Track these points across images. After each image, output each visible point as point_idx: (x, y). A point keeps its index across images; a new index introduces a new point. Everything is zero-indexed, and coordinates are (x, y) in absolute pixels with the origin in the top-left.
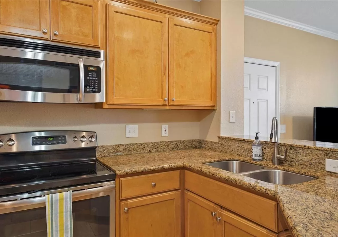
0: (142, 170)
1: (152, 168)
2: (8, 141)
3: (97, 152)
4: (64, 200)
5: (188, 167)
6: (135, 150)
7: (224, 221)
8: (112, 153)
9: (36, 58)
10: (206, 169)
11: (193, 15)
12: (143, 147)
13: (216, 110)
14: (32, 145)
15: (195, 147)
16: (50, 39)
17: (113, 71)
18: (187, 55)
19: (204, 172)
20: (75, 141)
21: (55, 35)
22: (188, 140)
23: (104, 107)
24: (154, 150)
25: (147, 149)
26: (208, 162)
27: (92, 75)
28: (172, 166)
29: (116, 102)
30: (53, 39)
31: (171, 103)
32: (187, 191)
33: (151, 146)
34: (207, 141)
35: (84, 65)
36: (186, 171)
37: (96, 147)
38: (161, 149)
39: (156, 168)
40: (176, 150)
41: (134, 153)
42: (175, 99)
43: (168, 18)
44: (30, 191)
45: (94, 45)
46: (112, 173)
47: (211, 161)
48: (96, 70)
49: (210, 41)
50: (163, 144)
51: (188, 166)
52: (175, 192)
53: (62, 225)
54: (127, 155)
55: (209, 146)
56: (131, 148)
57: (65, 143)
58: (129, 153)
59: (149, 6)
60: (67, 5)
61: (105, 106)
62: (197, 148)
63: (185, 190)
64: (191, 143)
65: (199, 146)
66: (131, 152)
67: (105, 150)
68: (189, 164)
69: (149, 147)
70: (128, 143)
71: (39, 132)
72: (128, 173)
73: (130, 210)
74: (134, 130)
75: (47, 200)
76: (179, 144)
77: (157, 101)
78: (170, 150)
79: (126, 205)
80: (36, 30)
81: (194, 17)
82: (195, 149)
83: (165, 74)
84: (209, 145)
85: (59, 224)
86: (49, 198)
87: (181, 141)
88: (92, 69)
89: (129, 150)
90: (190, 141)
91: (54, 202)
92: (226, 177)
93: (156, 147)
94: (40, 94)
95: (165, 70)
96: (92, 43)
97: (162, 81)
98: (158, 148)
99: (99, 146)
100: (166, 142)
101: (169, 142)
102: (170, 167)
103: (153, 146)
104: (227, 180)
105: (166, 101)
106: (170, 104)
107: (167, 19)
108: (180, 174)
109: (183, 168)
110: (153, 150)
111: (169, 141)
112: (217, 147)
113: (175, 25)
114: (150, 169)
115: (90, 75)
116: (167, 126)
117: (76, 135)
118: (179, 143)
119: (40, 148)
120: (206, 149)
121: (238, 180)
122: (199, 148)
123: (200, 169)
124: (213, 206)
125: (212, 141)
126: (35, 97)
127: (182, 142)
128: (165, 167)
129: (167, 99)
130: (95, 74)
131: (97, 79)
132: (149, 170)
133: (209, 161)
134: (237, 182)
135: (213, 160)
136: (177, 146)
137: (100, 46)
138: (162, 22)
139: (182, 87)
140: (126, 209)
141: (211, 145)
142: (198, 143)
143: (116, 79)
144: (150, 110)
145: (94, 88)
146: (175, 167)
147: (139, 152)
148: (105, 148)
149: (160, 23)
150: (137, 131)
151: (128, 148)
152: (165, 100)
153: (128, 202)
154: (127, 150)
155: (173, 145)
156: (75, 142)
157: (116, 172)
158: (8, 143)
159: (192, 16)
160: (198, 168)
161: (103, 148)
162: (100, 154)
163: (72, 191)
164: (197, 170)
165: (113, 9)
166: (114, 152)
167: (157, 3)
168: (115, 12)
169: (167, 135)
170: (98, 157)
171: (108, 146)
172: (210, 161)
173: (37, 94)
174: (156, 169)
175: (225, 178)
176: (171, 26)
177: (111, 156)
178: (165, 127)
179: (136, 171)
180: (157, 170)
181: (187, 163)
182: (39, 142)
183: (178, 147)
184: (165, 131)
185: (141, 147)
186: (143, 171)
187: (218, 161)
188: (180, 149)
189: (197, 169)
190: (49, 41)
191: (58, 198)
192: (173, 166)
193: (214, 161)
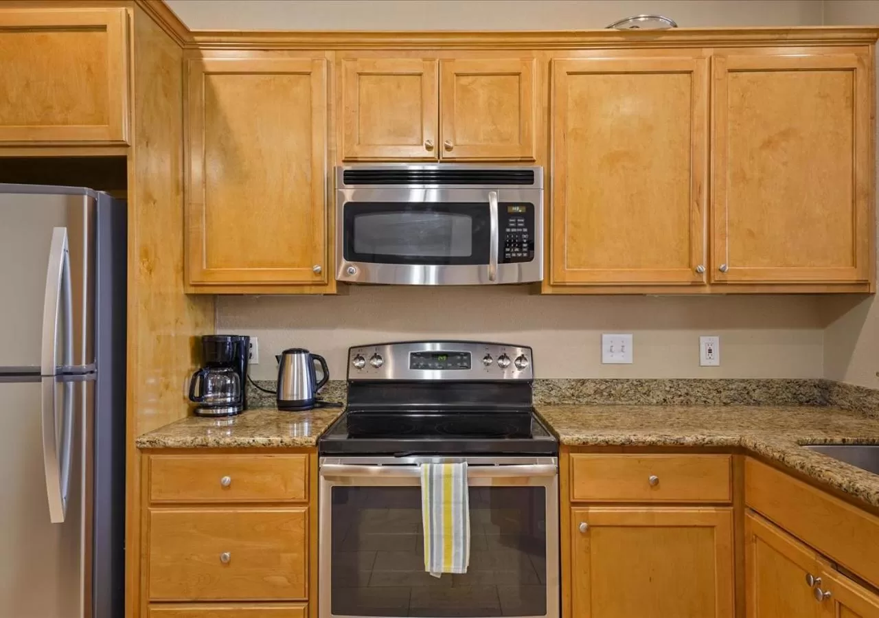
0: (623, 441)
1: (649, 439)
2: (372, 358)
3: (534, 392)
4: (453, 479)
5: (751, 448)
6: (623, 396)
7: (840, 604)
8: (570, 398)
9: (427, 201)
10: (794, 458)
11: (787, 34)
12: (646, 388)
13: (873, 294)
14: (411, 368)
15: (807, 402)
16: (439, 158)
17: (564, 208)
18: (768, 144)
19: (788, 463)
20: (488, 364)
21: (448, 148)
22: (783, 380)
23: (543, 292)
24: (676, 398)
25: (658, 396)
26: (823, 442)
27: (517, 222)
28: (704, 439)
29: (569, 280)
30: (443, 158)
31: (717, 277)
32: (751, 511)
33: (668, 389)
34: (845, 386)
35: (500, 204)
36: (748, 459)
37: (531, 381)
38: (697, 399)
39: (659, 441)
40: (744, 405)
41: (624, 403)
42: (727, 268)
43: (711, 58)
44: (399, 452)
45: (522, 157)
46: (552, 438)
47: (832, 440)
48: (524, 211)
49: (849, 94)
50: (704, 386)
51: (749, 444)
52: (716, 510)
53: (448, 528)
54: (605, 404)
55: (850, 401)
56: (615, 389)
57: (468, 367)
58: (609, 402)
59: (655, 39)
60: (470, 84)
61: (546, 290)
62: (813, 405)
63: (746, 509)
64: (792, 389)
65: (821, 399)
66: (614, 400)
67: (552, 389)
68: (753, 441)
69: (661, 391)
70: (608, 377)
71: (432, 344)
72: (587, 442)
73: (594, 530)
74: (623, 346)
75: (423, 474)
76: (754, 390)
77: (675, 273)
78: (724, 403)
79: (585, 517)
80: (415, 145)
81: (790, 36)
82: (807, 406)
83: (698, 205)
84: (851, 399)
85: (443, 524)
86: (426, 470)
87: (759, 381)
88: (517, 209)
89: (610, 395)
90: (788, 383)
91: (434, 479)
92: (843, 482)
93: (683, 391)
94: (433, 269)
95: (700, 192)
96: (517, 154)
97: (690, 222)
98: (687, 394)
99: (540, 380)
100: (713, 382)
101: (721, 383)
102: (698, 443)
103: (673, 390)
104: (847, 491)
105: (702, 273)
106: (713, 282)
107: (707, 61)
108: (732, 466)
109: (738, 451)
110: (673, 398)
111: (721, 380)
112: (874, 404)
113: (730, 71)
114: (642, 440)
115: (512, 222)
116: (716, 339)
117: (489, 353)
118: (754, 386)
119: (433, 374)
120: (842, 409)
121: (875, 494)
122: (822, 405)
123: (780, 457)
124: (814, 559)
125: (862, 385)
126: (425, 275)
127: (761, 383)
128: (685, 442)
129: (703, 268)
130: (523, 220)
131: (525, 230)
132: (639, 442)
133: (826, 440)
134: (872, 497)
135: (838, 439)
136: (748, 393)
137: (535, 158)
138: (690, 72)
139: (751, 234)
140: (584, 525)
141: (858, 399)
142: (820, 390)
143: (569, 228)
144: (663, 297)
145: (521, 251)
146: (715, 444)
147: (637, 402)
148: (551, 386)
149: (686, 75)
150: (629, 349)
151: (608, 390)
152: (699, 273)
153: (590, 511)
154: (605, 393)
155: (732, 389)
156: (489, 367)
157: (559, 436)
158: (372, 361)
159: (784, 36)
160: (775, 454)
161: (547, 384)
162: (541, 397)
163: (469, 465)
164: (772, 458)
165: (566, 69)
166: (573, 395)
167: (676, 26)
168: (569, 73)
169: (716, 362)
170: (536, 405)
171: (559, 380)
172: (829, 439)
173: (429, 268)
174: (659, 444)
175: (841, 485)
176: (716, 77)
177: (566, 404)
178: (709, 341)
179: (607, 442)
180: (660, 446)
181: (753, 438)
182: (422, 364)
183: (751, 397)
184: (710, 351)
185: (639, 388)
186: (623, 444)
187: (858, 443)
188: (757, 403)
189: (771, 455)
190: (437, 162)
191: (443, 473)
192: (706, 440)
193: (844, 440)
